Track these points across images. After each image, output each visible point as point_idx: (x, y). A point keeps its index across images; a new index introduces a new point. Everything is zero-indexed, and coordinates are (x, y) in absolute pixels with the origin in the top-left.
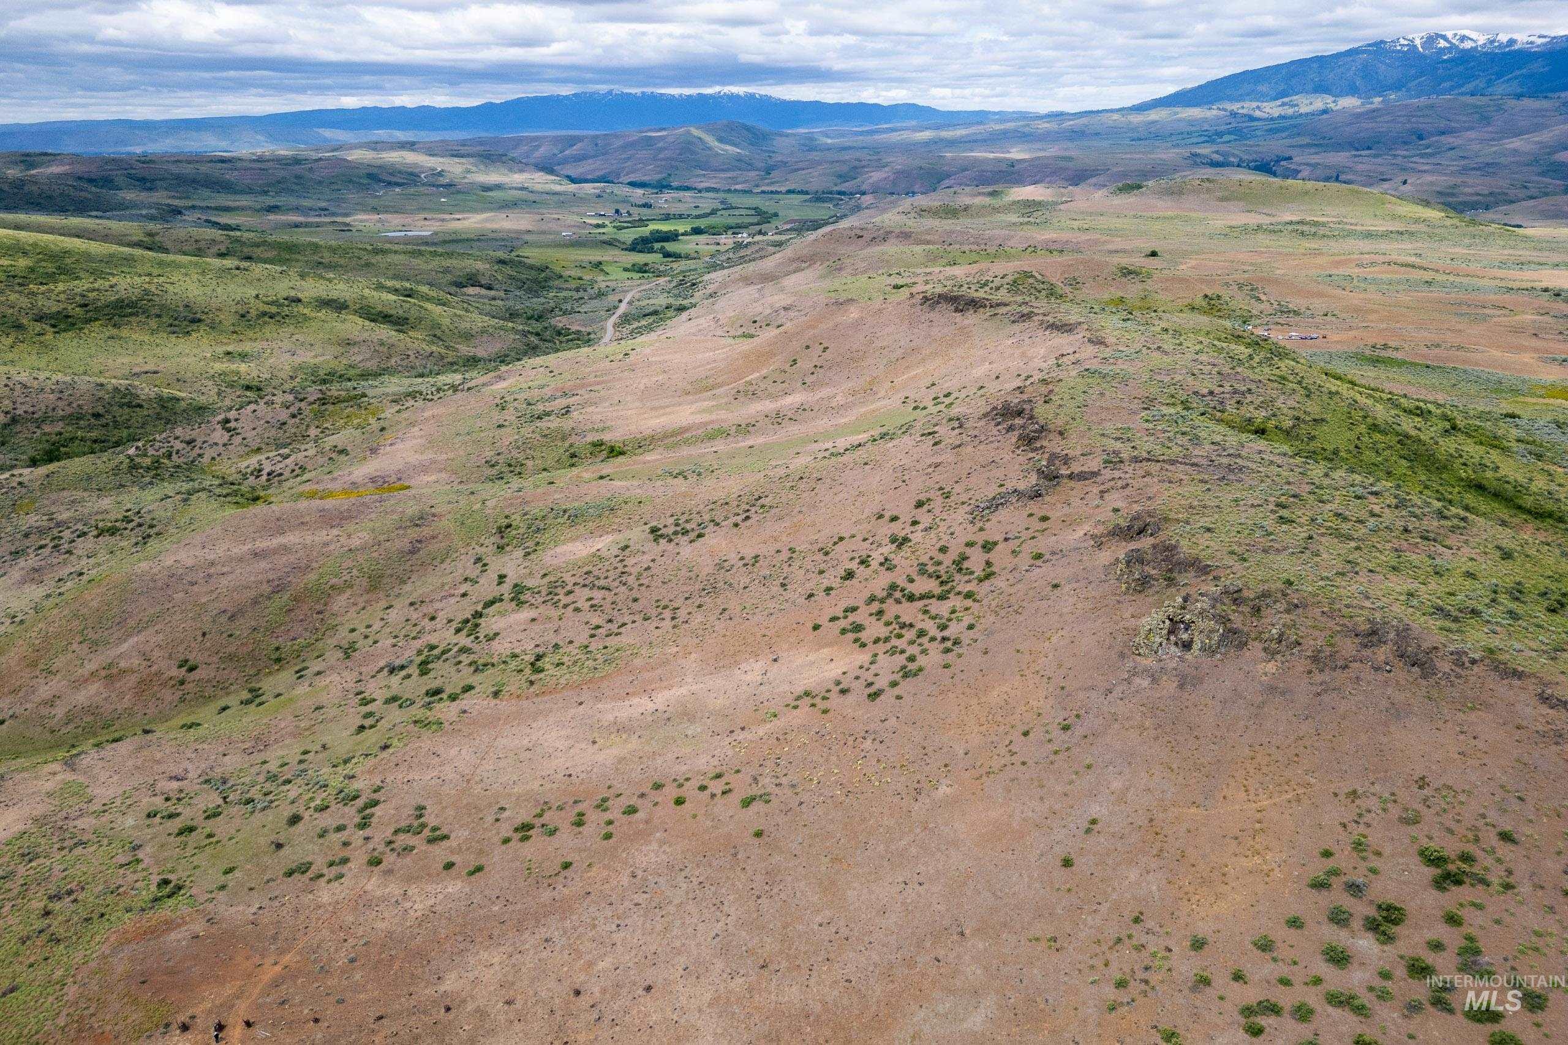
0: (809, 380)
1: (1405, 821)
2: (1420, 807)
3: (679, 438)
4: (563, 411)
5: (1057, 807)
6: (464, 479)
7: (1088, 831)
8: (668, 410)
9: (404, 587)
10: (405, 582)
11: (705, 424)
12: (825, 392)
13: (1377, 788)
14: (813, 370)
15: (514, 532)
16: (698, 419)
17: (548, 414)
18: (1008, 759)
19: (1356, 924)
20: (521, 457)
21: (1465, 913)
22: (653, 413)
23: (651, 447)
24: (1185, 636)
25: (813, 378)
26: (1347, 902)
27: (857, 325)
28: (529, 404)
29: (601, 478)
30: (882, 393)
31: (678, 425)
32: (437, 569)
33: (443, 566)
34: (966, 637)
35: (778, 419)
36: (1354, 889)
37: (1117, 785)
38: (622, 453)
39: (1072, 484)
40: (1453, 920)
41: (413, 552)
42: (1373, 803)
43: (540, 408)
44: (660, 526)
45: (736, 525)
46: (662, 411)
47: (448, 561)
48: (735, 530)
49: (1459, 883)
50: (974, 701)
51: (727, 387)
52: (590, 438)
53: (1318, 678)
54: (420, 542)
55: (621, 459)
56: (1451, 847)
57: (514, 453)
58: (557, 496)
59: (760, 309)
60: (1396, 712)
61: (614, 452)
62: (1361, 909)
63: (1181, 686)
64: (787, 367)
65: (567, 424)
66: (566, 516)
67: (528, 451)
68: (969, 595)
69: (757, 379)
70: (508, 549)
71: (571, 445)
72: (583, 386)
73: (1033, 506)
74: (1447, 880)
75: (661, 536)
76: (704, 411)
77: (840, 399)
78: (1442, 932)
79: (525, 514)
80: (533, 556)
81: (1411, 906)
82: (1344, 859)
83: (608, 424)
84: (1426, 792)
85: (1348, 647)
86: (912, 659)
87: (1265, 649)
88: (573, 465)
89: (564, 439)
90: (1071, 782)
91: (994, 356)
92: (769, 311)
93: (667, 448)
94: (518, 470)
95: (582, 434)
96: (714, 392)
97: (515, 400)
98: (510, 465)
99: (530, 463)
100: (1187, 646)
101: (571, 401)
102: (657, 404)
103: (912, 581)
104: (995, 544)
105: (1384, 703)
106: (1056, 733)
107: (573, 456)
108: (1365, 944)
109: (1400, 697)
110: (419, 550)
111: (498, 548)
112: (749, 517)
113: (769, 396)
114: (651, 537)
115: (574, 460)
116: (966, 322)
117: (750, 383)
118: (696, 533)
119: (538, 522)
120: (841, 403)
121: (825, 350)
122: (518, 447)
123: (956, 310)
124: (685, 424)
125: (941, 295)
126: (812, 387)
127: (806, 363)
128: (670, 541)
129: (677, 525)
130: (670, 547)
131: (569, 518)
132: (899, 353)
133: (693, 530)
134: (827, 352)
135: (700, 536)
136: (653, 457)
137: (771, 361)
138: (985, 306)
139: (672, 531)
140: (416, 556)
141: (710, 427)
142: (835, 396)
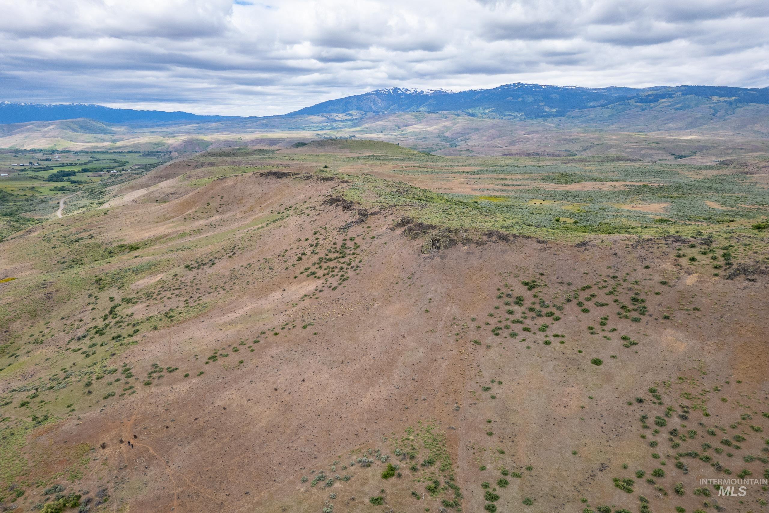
0: (219, 210)
1: (515, 277)
2: (518, 273)
3: (165, 239)
4: (90, 237)
5: (417, 299)
6: (49, 271)
7: (430, 302)
8: (152, 229)
9: (52, 313)
11: (176, 232)
12: (230, 214)
13: (506, 271)
14: (220, 206)
15: (105, 281)
16: (170, 231)
17: (81, 239)
18: (394, 292)
19: (512, 304)
20: (78, 257)
21: (537, 294)
22: (144, 231)
23: (152, 244)
24: (438, 244)
25: (221, 209)
26: (508, 299)
27: (234, 186)
28: (65, 237)
29: (136, 257)
30: (258, 211)
31: (161, 234)
32: (67, 303)
33: (70, 302)
34: (360, 265)
35: (213, 226)
36: (509, 296)
37: (433, 288)
38: (137, 248)
39: (372, 216)
40: (535, 296)
41: (48, 298)
42: (506, 275)
43: (74, 237)
44: (190, 265)
45: (230, 257)
46: (147, 230)
47: (72, 299)
48: (230, 259)
49: (534, 287)
50: (373, 280)
51: (178, 218)
52: (115, 244)
53: (480, 248)
54: (50, 293)
55: (138, 250)
56: (529, 280)
57: (73, 256)
58: (117, 266)
59: (158, 195)
60: (503, 252)
61: (132, 248)
62: (512, 300)
63: (442, 258)
64: (206, 206)
65: (97, 241)
66: (131, 271)
67: (81, 255)
68: (353, 254)
69: (193, 212)
70: (105, 288)
71: (106, 249)
72: (93, 226)
73: (362, 225)
74: (531, 288)
75: (192, 268)
76: (171, 228)
77: (239, 215)
78: (534, 300)
80: (123, 288)
81: (524, 296)
82: (504, 290)
83: (121, 238)
84: (519, 269)
85: (485, 238)
86: (342, 276)
87: (462, 243)
88: (112, 257)
89: (99, 247)
90: (418, 291)
91: (304, 192)
92: (163, 195)
93: (161, 243)
94: (79, 263)
95: (111, 243)
96: (172, 220)
97: (54, 236)
98: (73, 261)
99: (86, 259)
100: (439, 248)
101: (91, 232)
102: (143, 228)
103: (327, 255)
104: (355, 238)
105: (499, 250)
106: (407, 280)
107: (110, 252)
108: (516, 308)
109: (503, 248)
110: (52, 297)
111: (100, 289)
112: (234, 253)
113: (202, 218)
114: (187, 269)
115: (112, 254)
116: (284, 182)
117: (189, 214)
118: (210, 264)
119: (116, 276)
120: (240, 217)
121: (222, 197)
122: (74, 254)
123: (278, 178)
124: (165, 233)
125: (268, 173)
126: (222, 213)
127: (215, 203)
128: (198, 269)
129: (198, 263)
130: (200, 271)
131: (133, 271)
132: (259, 195)
133: (208, 263)
134: (224, 198)
135: (213, 264)
136: (156, 247)
137: (196, 205)
138: (290, 175)
139: (197, 265)
140: (51, 300)
141: (179, 233)
142: (236, 215)
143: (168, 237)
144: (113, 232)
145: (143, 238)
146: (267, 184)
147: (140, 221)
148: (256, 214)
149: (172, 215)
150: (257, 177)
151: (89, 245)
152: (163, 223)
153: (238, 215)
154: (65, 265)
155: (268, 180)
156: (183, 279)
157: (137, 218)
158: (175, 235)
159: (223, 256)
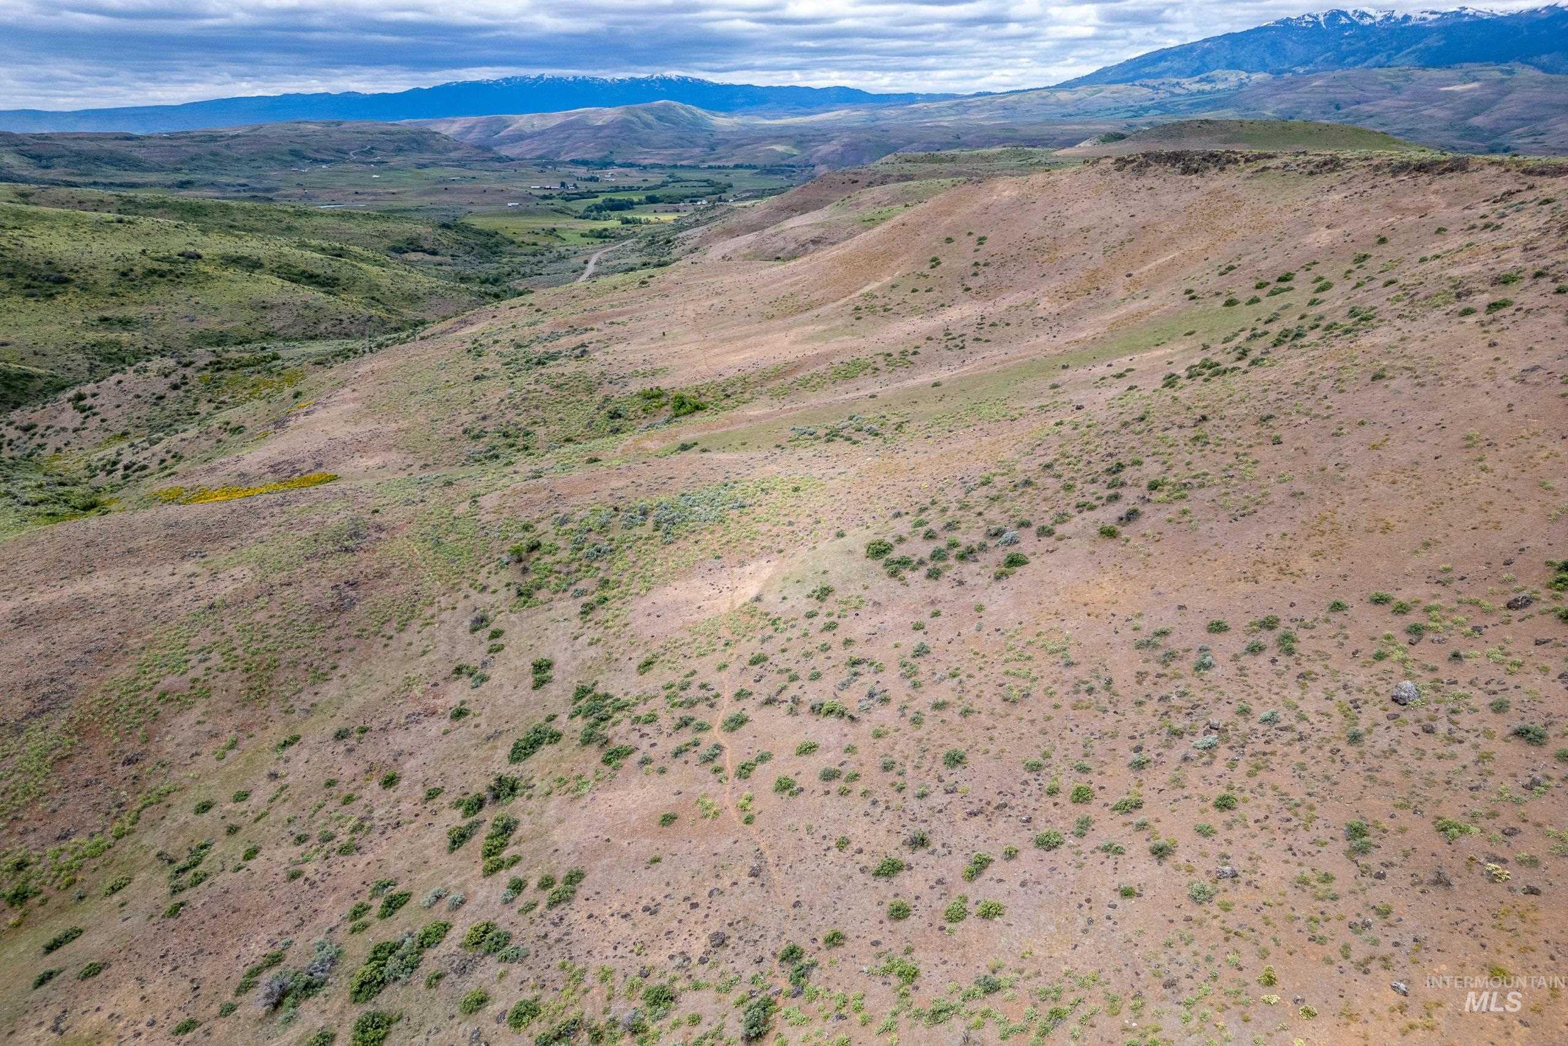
0: (973, 283)
3: (790, 379)
4: (578, 352)
6: (430, 461)
8: (751, 340)
9: (325, 688)
10: (324, 678)
11: (827, 356)
12: (1012, 299)
14: (975, 269)
15: (548, 559)
16: (809, 350)
17: (554, 357)
20: (523, 421)
22: (727, 347)
23: (747, 396)
25: (980, 280)
28: (519, 346)
29: (684, 448)
30: (1120, 294)
31: (780, 361)
32: (393, 644)
33: (406, 637)
35: (953, 341)
38: (700, 407)
41: (339, 608)
43: (539, 349)
44: (889, 540)
45: (1109, 533)
46: (740, 344)
47: (416, 624)
48: (1111, 544)
51: (834, 305)
52: (636, 386)
54: (353, 585)
55: (698, 417)
57: (511, 415)
58: (615, 484)
61: (685, 406)
64: (926, 269)
65: (591, 368)
66: (650, 522)
67: (535, 412)
69: (881, 288)
70: (541, 595)
71: (607, 399)
72: (596, 319)
75: (904, 563)
76: (811, 338)
77: (1046, 306)
79: (564, 522)
80: (600, 614)
83: (659, 365)
88: (616, 431)
89: (590, 390)
93: (774, 395)
94: (521, 442)
95: (622, 380)
96: (815, 312)
97: (496, 342)
98: (506, 435)
99: (541, 431)
101: (585, 338)
102: (727, 333)
107: (615, 415)
110: (353, 602)
111: (520, 594)
112: (1132, 516)
113: (914, 311)
114: (878, 565)
115: (617, 422)
116: (1213, 185)
117: (872, 296)
118: (998, 555)
119: (592, 536)
120: (1055, 311)
121: (981, 240)
122: (516, 407)
123: (1186, 171)
124: (791, 358)
125: (1145, 156)
126: (983, 293)
127: (956, 261)
128: (934, 575)
129: (930, 536)
130: (943, 589)
131: (657, 526)
132: (1120, 234)
133: (983, 547)
134: (987, 243)
135: (1015, 562)
136: (756, 410)
137: (894, 265)
138: (1236, 161)
139: (925, 550)
140: (347, 617)
141: (836, 361)
142: (1035, 302)
143: (800, 375)
144: (644, 340)
145: (720, 368)
146: (1143, 193)
147: (722, 309)
148: (1117, 305)
149: (817, 295)
150: (1104, 173)
151: (561, 381)
152: (790, 320)
153: (1044, 302)
154: (481, 446)
155: (1147, 181)
156: (859, 629)
157: (715, 301)
158: (822, 368)
159: (1063, 518)
